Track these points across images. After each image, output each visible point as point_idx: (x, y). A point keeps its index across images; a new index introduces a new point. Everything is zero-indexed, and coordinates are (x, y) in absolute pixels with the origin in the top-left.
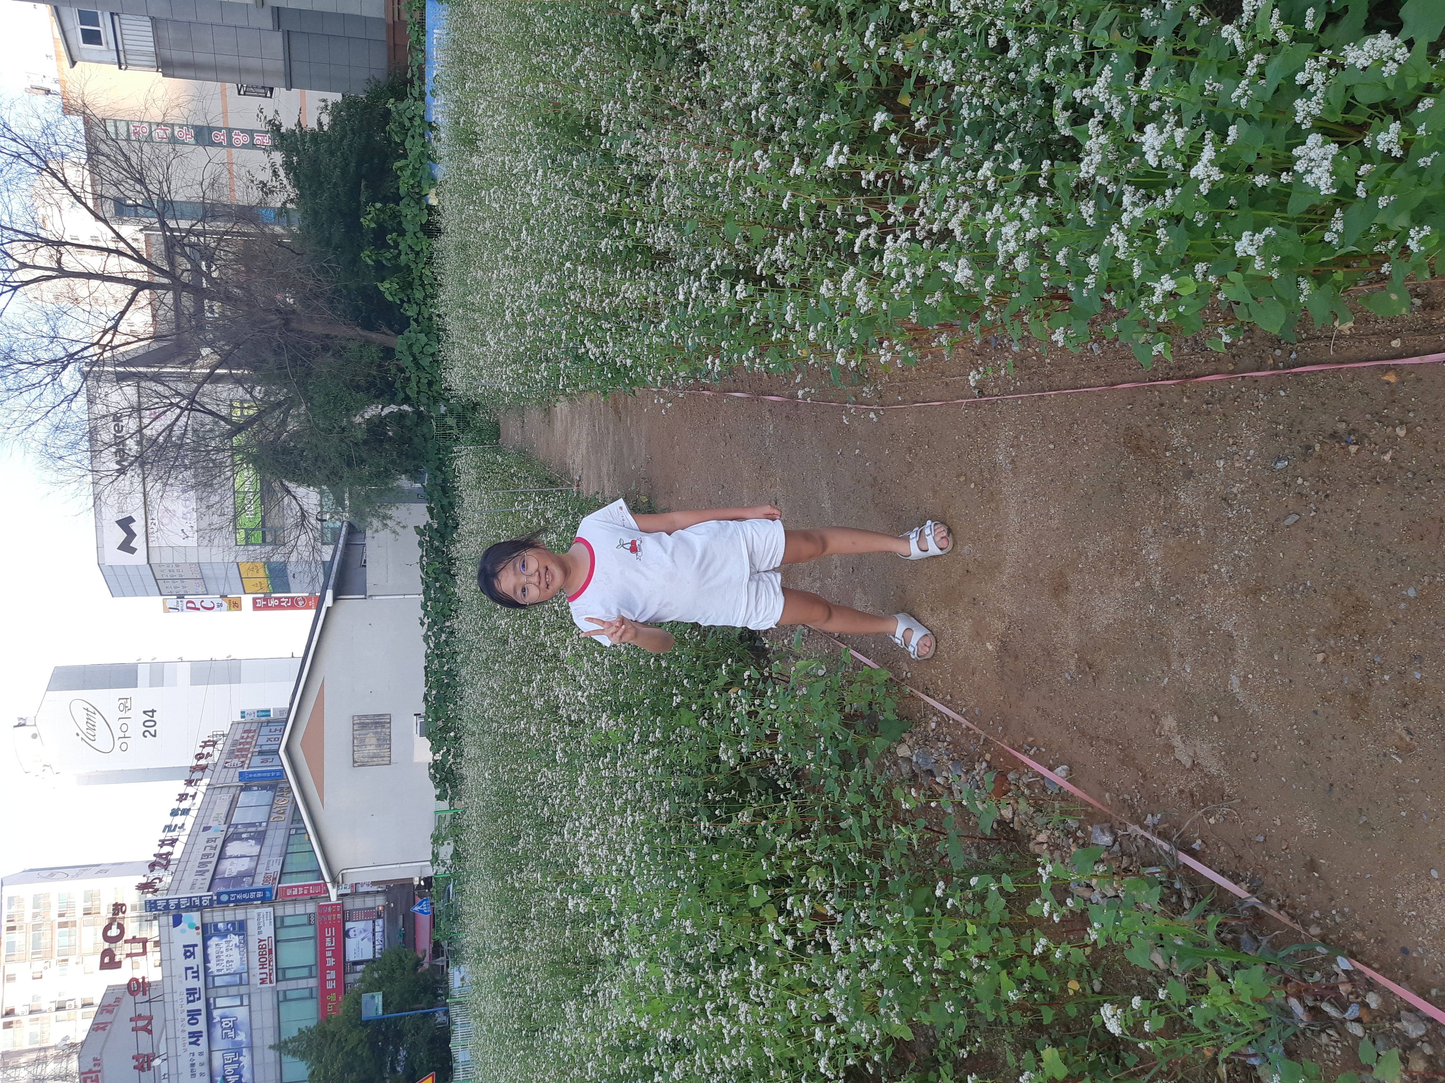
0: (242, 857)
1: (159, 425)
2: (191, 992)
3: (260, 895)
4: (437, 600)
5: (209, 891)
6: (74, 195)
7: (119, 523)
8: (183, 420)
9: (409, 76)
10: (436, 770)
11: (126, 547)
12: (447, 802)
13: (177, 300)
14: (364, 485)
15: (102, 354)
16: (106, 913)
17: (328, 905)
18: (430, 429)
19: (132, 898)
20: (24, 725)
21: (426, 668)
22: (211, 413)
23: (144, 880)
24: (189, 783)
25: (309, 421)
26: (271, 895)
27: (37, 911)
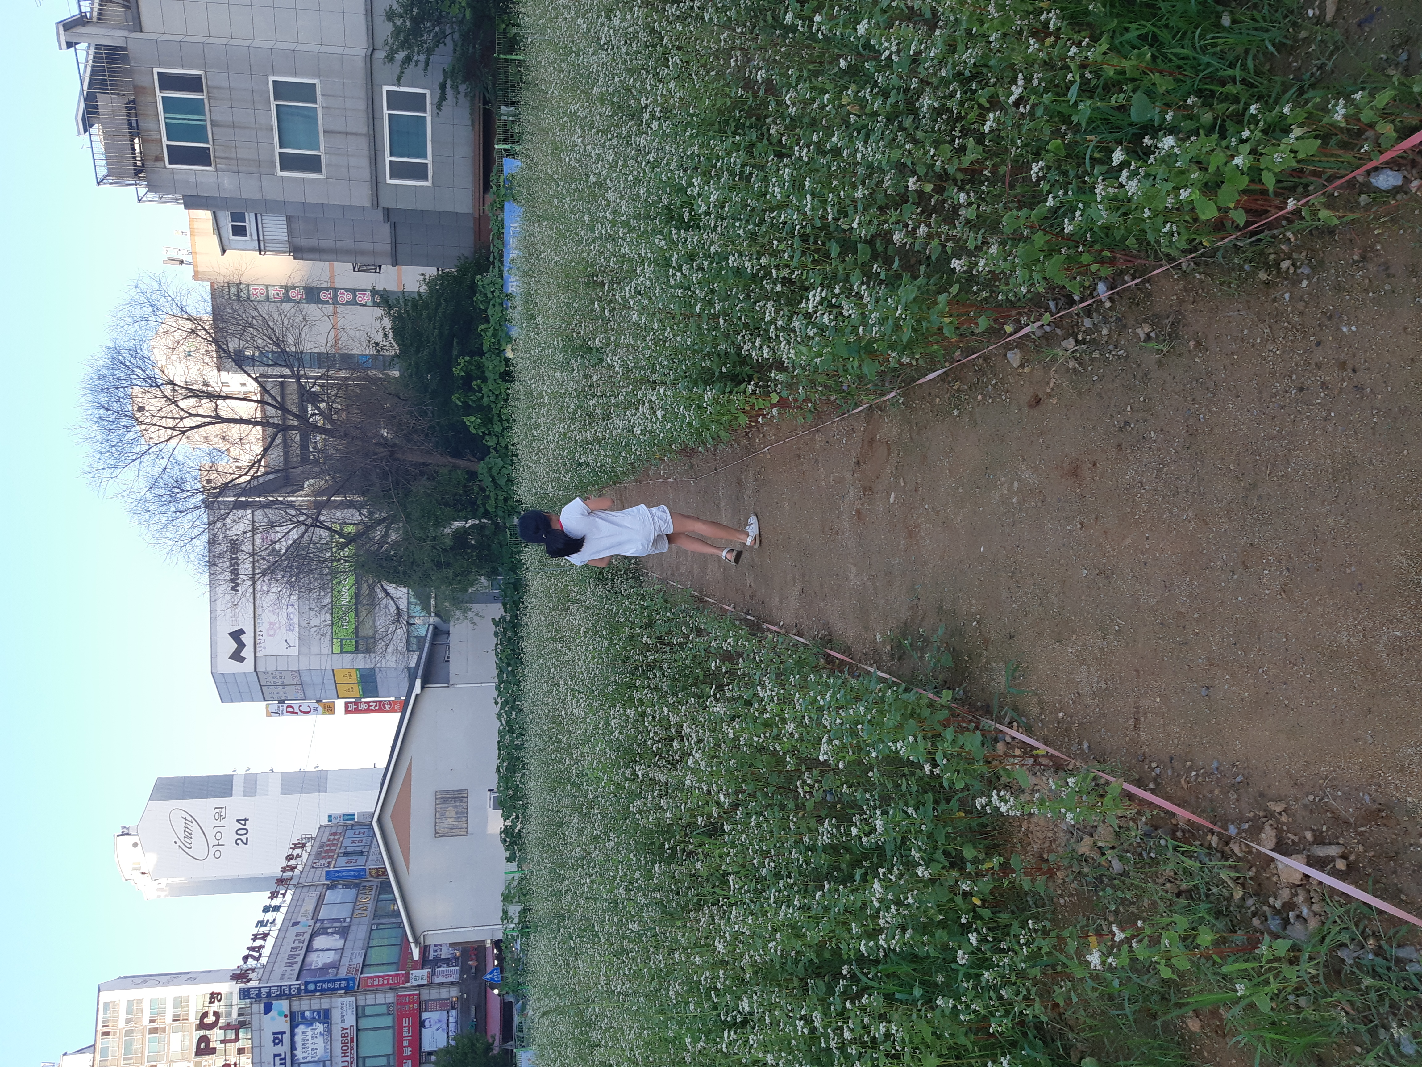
0: (327, 950)
3: (343, 984)
4: (508, 682)
5: (297, 980)
7: (231, 634)
9: (491, 259)
10: (506, 835)
11: (237, 656)
12: (515, 864)
14: (448, 585)
16: (199, 1008)
17: (406, 996)
18: (505, 538)
19: (226, 987)
20: (127, 834)
21: (499, 742)
22: (329, 529)
23: (238, 971)
25: (407, 533)
26: (354, 984)
27: (130, 1016)
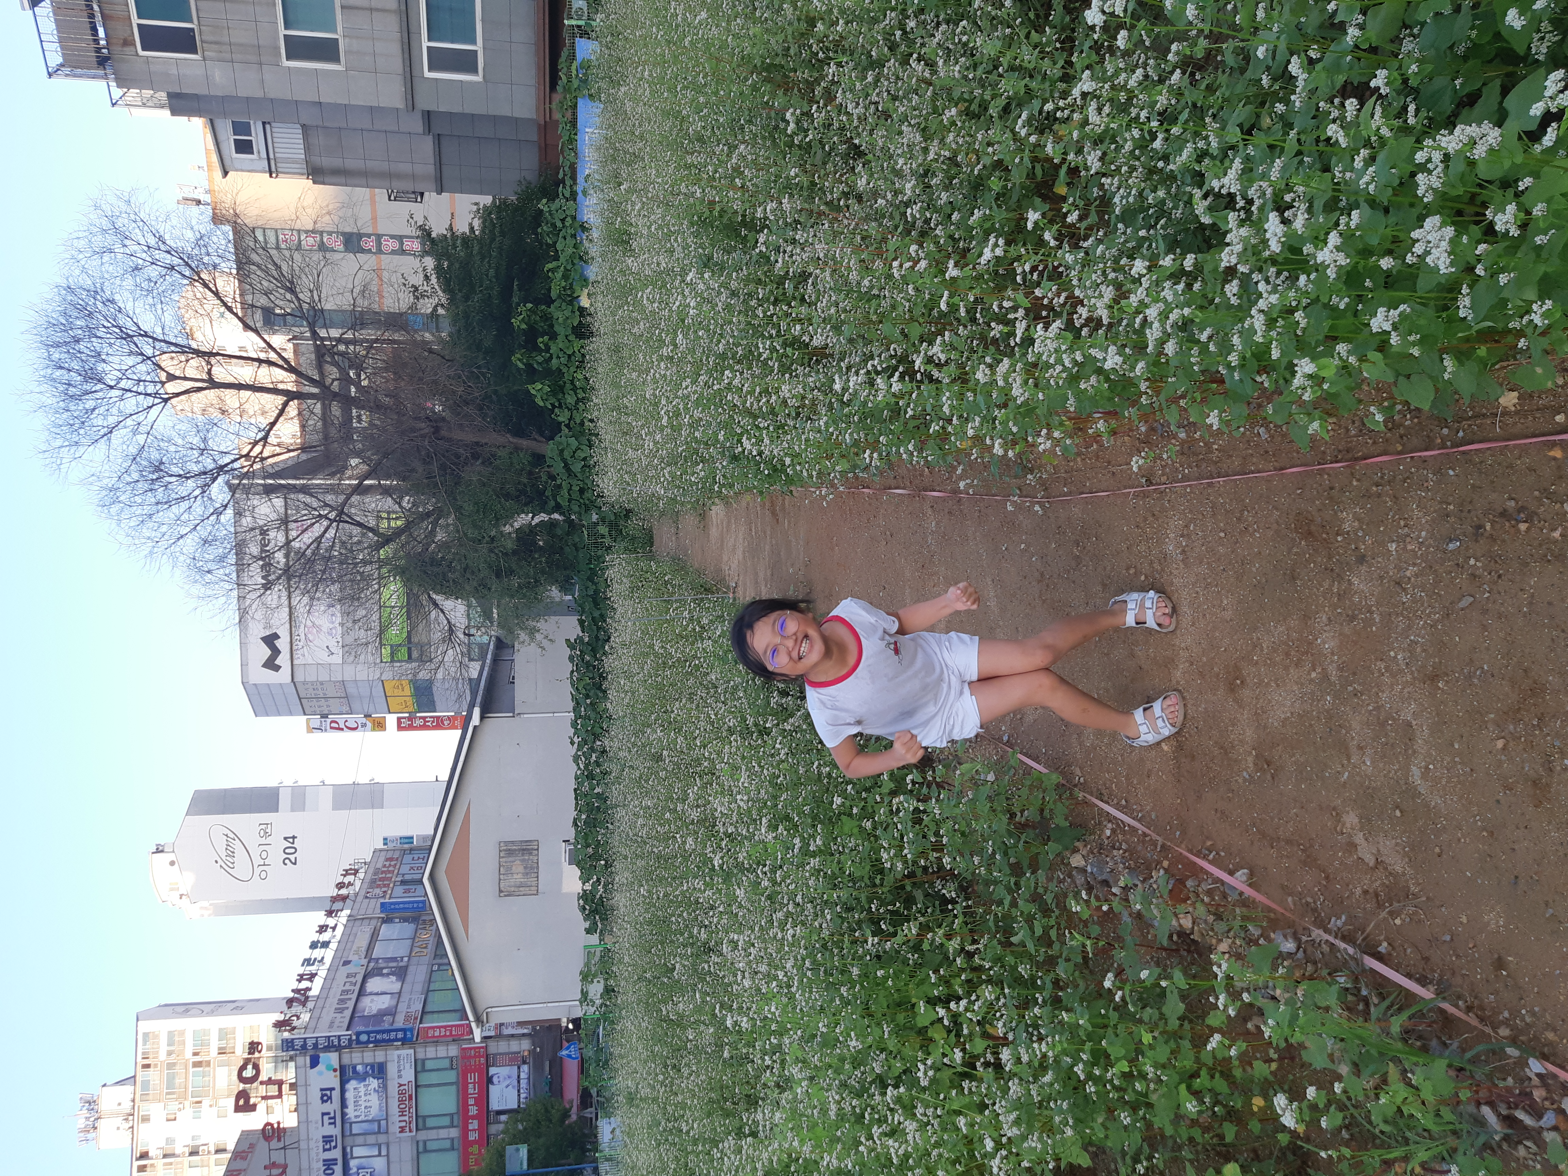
0: (382, 994)
1: (308, 538)
2: (327, 1139)
3: (400, 1035)
4: (587, 718)
5: (348, 1029)
6: (225, 304)
7: (263, 639)
8: (331, 533)
9: (561, 176)
10: (586, 902)
11: (271, 664)
12: (597, 936)
13: (326, 409)
14: (512, 597)
15: (251, 466)
16: (241, 1053)
17: (471, 1049)
18: (581, 538)
19: (267, 1036)
20: (162, 851)
21: (575, 790)
22: (359, 524)
23: (281, 1017)
24: (330, 913)
25: (458, 531)
26: (412, 1035)
27: (172, 1048)
